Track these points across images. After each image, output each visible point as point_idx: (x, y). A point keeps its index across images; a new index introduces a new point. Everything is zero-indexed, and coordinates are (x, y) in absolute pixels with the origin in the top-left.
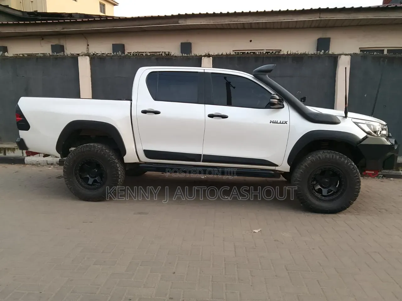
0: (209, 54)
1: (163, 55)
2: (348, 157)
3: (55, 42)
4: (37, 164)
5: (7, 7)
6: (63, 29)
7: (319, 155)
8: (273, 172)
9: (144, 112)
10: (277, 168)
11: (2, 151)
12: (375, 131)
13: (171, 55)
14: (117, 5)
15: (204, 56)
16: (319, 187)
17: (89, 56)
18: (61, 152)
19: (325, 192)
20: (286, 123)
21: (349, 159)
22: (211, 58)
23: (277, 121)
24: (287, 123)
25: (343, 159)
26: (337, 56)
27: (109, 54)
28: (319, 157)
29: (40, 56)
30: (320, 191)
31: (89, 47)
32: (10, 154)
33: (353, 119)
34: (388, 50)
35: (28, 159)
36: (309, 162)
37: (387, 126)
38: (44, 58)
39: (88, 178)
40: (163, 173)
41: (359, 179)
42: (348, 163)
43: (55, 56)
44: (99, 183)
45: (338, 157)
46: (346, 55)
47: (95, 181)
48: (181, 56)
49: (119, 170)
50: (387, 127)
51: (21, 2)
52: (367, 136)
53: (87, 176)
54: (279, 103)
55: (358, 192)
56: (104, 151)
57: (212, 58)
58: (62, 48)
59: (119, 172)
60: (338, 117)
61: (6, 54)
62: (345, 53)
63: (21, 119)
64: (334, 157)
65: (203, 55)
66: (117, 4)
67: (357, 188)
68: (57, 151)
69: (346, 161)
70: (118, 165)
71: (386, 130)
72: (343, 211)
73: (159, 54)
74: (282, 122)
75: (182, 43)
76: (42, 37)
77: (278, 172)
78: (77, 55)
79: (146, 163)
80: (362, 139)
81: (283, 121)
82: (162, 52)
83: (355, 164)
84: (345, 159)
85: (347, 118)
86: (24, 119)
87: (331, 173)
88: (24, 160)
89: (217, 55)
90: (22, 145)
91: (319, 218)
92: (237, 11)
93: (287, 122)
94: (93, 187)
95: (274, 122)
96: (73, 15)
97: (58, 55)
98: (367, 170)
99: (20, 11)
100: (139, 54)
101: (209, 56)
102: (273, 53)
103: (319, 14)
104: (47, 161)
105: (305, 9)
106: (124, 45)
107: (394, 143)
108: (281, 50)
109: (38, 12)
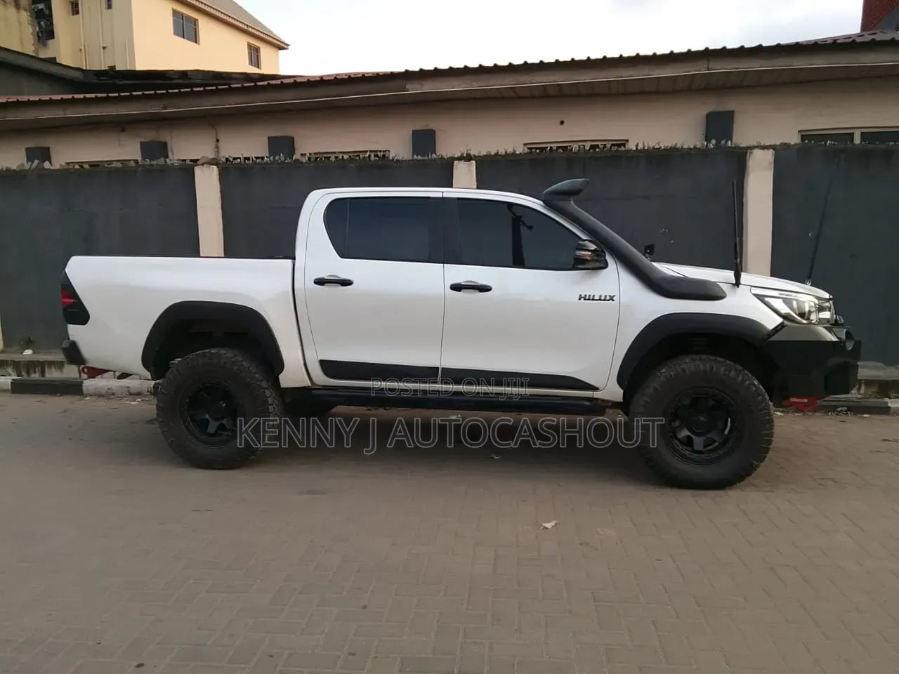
0: (468, 155)
1: (373, 158)
2: (745, 367)
3: (149, 135)
4: (108, 395)
5: (52, 61)
6: (165, 108)
7: (684, 366)
8: (588, 404)
9: (320, 282)
10: (596, 395)
11: (37, 369)
12: (803, 312)
13: (388, 157)
14: (286, 49)
15: (460, 159)
16: (685, 433)
17: (216, 165)
18: (153, 368)
19: (699, 442)
20: (612, 299)
21: (746, 372)
22: (474, 162)
23: (594, 296)
24: (614, 298)
25: (733, 373)
26: (745, 150)
27: (258, 160)
28: (684, 370)
29: (116, 168)
30: (689, 442)
31: (220, 144)
32: (53, 374)
33: (752, 288)
34: (862, 133)
35: (89, 384)
36: (663, 379)
37: (831, 302)
38: (123, 172)
39: (207, 420)
40: (370, 410)
41: (769, 414)
42: (743, 381)
43: (147, 165)
44: (229, 430)
45: (722, 369)
46: (764, 148)
47: (222, 427)
48: (410, 160)
49: (270, 403)
50: (833, 303)
51: (81, 50)
52: (782, 323)
53: (204, 417)
54: (596, 258)
55: (769, 442)
56: (239, 364)
57: (476, 162)
58: (163, 149)
59: (270, 407)
60: (720, 284)
61: (47, 165)
62: (762, 144)
63: (72, 301)
64: (714, 369)
65: (456, 156)
66: (285, 47)
67: (767, 435)
68: (145, 367)
69: (740, 378)
70: (268, 393)
71: (830, 311)
72: (738, 484)
73: (364, 157)
74: (603, 298)
75: (414, 132)
76: (122, 125)
77: (599, 401)
78: (191, 163)
79: (325, 387)
80: (773, 329)
81: (606, 296)
82: (371, 151)
83: (761, 382)
84: (738, 373)
85: (740, 286)
86: (76, 301)
87: (712, 403)
88: (81, 386)
89: (485, 156)
90: (74, 354)
91: (686, 498)
92: (529, 61)
93: (614, 296)
94: (217, 438)
95: (587, 298)
96: (189, 73)
97: (153, 165)
98: (794, 397)
99: (79, 69)
100: (321, 159)
101: (467, 158)
102: (605, 149)
103: (706, 62)
104: (128, 387)
105: (676, 51)
106: (293, 138)
107: (844, 337)
108: (627, 141)
109: (117, 69)
